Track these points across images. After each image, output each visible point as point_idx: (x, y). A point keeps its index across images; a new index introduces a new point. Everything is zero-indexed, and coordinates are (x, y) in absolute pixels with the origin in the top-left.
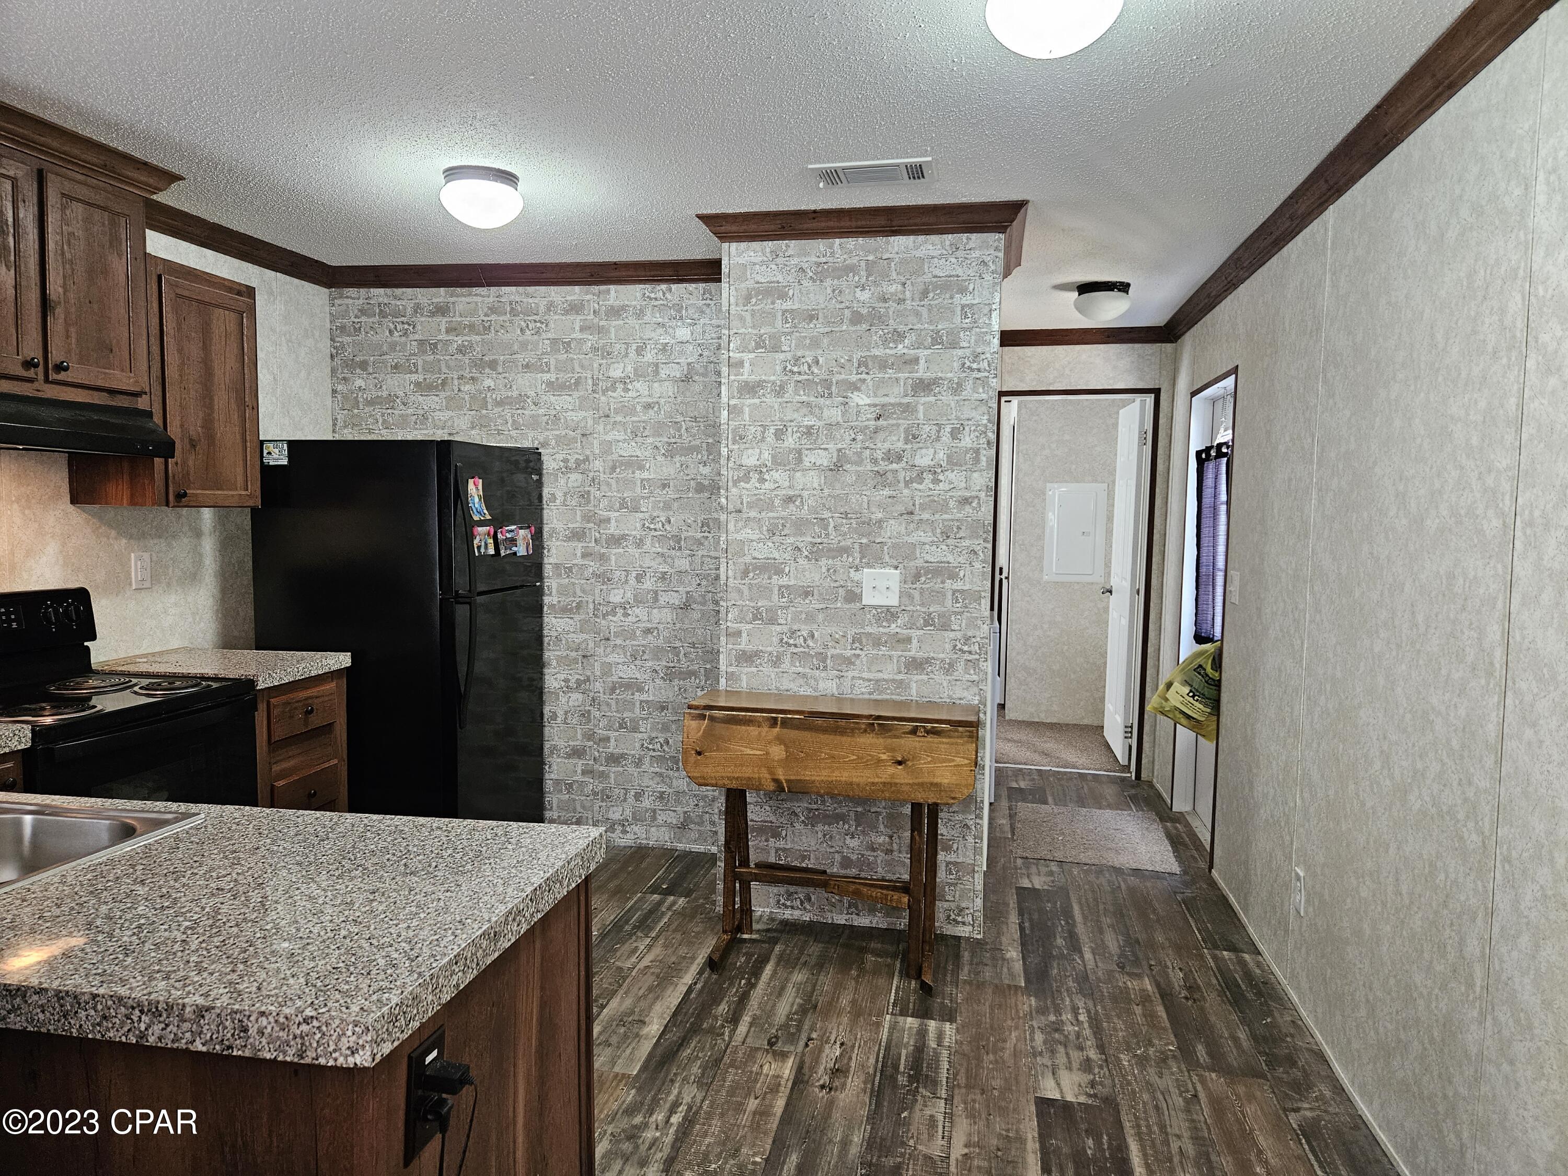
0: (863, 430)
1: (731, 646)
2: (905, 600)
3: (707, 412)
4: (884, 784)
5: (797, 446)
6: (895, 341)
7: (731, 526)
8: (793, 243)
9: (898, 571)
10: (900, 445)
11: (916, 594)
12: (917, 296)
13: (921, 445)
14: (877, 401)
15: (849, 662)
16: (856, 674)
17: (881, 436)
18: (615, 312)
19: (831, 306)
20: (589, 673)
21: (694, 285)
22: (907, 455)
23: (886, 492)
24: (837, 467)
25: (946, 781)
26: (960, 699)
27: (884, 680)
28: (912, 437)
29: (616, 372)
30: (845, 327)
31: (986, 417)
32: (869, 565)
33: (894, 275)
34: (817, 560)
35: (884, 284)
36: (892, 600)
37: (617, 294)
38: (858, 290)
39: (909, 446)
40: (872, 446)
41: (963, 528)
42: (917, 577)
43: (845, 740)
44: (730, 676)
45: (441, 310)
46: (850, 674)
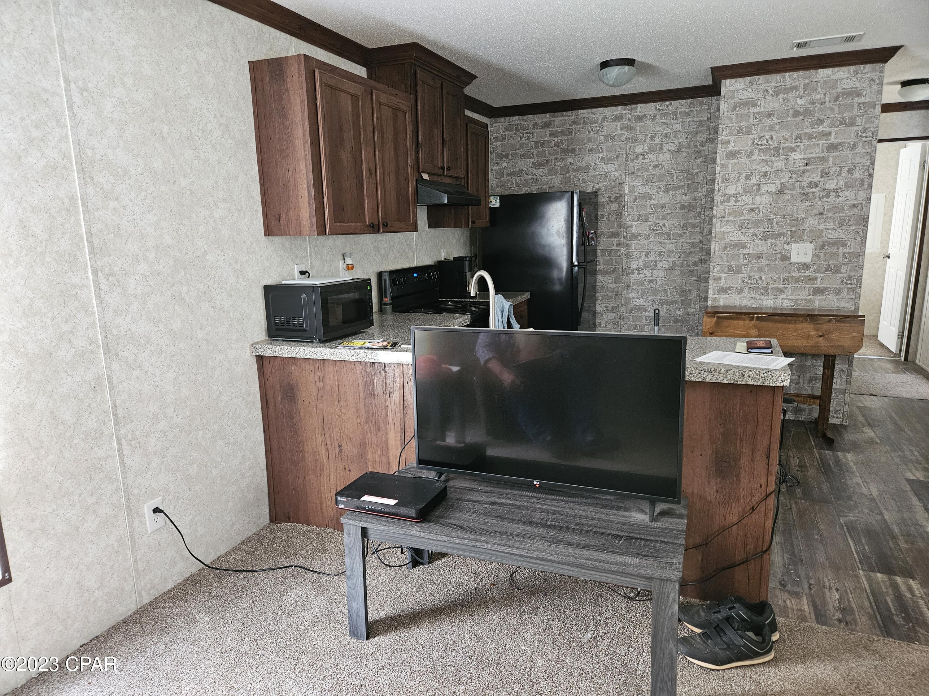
0: (796, 172)
1: (715, 285)
2: (816, 259)
3: (689, 167)
4: (812, 346)
5: (758, 182)
6: (818, 125)
7: (718, 225)
8: (762, 77)
9: (812, 245)
10: (818, 178)
11: (822, 256)
12: (832, 100)
13: (830, 178)
14: (805, 156)
15: (781, 291)
16: (785, 297)
17: (807, 174)
18: (640, 118)
19: (782, 108)
20: (618, 303)
21: (684, 101)
22: (822, 183)
23: (808, 203)
24: (780, 192)
25: (847, 344)
26: (844, 308)
27: (800, 299)
28: (825, 174)
29: (639, 150)
30: (789, 119)
31: (869, 162)
32: (795, 242)
33: (820, 90)
34: (766, 240)
35: (814, 95)
36: (808, 259)
37: (641, 109)
38: (798, 99)
39: (823, 179)
40: (801, 180)
41: (852, 220)
42: (823, 247)
43: (790, 326)
44: (714, 300)
45: (547, 125)
46: (781, 297)
